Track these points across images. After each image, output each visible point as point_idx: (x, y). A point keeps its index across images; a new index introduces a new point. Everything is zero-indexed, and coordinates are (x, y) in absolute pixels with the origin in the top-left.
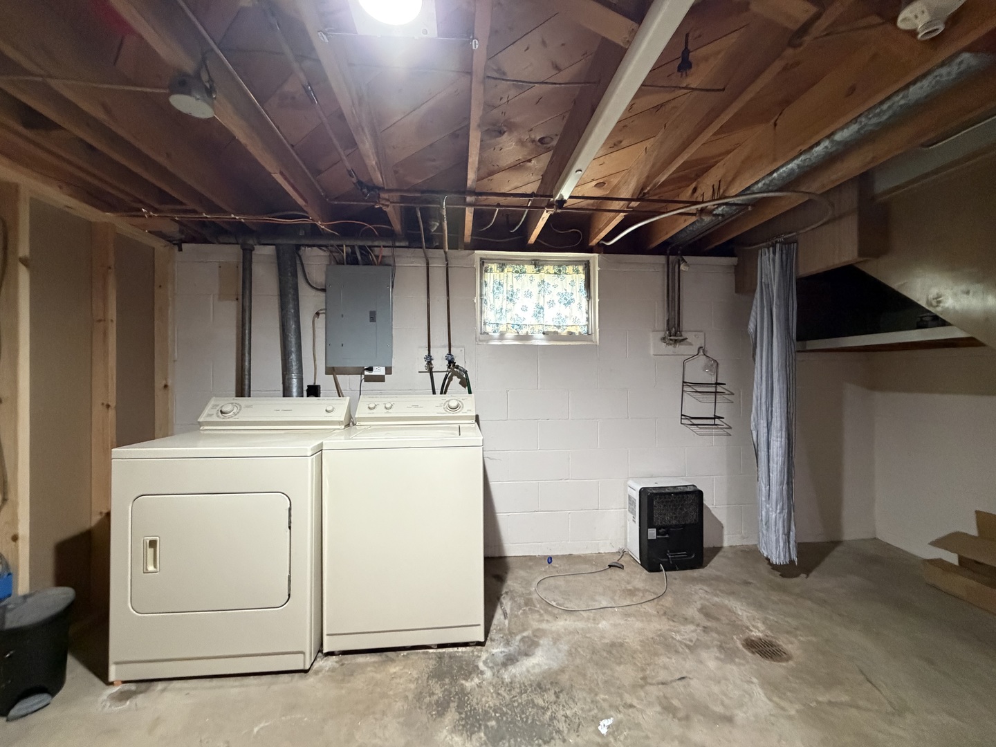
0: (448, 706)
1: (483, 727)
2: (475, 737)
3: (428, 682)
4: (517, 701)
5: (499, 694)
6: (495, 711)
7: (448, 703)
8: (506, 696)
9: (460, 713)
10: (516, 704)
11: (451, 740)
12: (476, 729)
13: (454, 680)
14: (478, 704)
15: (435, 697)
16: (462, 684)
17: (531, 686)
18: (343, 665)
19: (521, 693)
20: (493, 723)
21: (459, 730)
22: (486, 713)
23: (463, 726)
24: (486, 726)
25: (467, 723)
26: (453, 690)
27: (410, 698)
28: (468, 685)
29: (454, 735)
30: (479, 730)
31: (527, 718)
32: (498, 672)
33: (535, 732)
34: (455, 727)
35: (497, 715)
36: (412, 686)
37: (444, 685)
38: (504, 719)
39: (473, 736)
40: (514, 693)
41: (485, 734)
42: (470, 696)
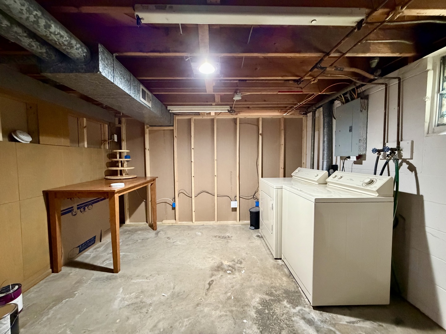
0: (271, 296)
1: (264, 308)
2: (259, 305)
3: (282, 289)
4: (281, 322)
5: (283, 314)
6: (273, 313)
7: (272, 296)
8: (283, 318)
9: (269, 300)
10: (279, 321)
11: (257, 298)
12: (263, 305)
13: (286, 298)
14: (275, 306)
15: (274, 292)
16: (284, 300)
17: (294, 330)
18: (282, 266)
19: (286, 324)
20: (267, 311)
21: (261, 300)
22: (272, 309)
23: (263, 301)
24: (265, 309)
25: (265, 303)
26: (280, 297)
27: (272, 285)
28: (285, 303)
29: (259, 298)
30: (262, 306)
31: (273, 325)
32: (298, 315)
33: (266, 328)
34: (262, 299)
35: (271, 313)
36: (278, 285)
37: (282, 294)
38: (270, 316)
39: (260, 305)
40: (285, 321)
41: (261, 309)
42: (279, 303)
